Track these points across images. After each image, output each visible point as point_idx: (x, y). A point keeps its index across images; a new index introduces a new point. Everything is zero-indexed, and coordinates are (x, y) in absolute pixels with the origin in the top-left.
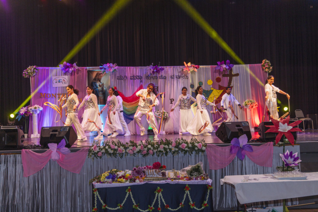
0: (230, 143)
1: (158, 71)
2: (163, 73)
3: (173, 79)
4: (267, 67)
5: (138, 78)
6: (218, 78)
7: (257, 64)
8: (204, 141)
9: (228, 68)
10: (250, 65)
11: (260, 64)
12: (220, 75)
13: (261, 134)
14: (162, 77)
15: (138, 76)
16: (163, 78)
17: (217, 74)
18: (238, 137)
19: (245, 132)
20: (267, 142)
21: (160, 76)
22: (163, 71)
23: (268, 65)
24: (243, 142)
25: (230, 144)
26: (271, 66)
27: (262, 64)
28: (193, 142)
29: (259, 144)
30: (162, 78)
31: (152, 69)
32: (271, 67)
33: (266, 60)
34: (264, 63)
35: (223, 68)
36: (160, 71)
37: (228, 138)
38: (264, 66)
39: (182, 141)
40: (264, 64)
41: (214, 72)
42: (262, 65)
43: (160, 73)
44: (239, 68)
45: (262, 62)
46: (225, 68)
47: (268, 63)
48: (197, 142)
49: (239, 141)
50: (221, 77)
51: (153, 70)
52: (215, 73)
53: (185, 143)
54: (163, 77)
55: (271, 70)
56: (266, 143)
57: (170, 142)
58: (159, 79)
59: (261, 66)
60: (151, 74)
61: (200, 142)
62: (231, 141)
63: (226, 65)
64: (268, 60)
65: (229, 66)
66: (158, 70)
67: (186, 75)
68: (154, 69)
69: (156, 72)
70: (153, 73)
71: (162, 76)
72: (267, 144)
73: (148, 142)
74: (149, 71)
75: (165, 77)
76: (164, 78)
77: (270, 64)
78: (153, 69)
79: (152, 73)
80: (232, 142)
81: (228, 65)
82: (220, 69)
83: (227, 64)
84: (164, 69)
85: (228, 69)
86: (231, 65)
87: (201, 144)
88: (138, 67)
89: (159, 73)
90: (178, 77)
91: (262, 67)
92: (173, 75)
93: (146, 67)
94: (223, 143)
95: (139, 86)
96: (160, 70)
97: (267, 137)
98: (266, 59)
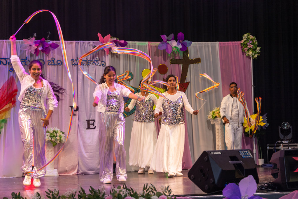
0: (220, 193)
1: (46, 50)
2: (56, 54)
3: (76, 66)
4: (250, 48)
5: (5, 63)
6: (163, 65)
7: (234, 42)
8: (169, 191)
9: (180, 46)
10: (220, 44)
11: (239, 42)
12: (165, 60)
13: (279, 174)
14: (53, 62)
15: (5, 59)
16: (56, 63)
17: (161, 58)
18: (237, 181)
19: (246, 170)
20: (292, 190)
21: (50, 59)
22: (56, 50)
23: (253, 44)
24: (247, 192)
25: (222, 196)
26: (258, 46)
27: (242, 41)
28: (148, 194)
29: (277, 195)
30: (54, 65)
31: (34, 45)
32: (258, 48)
33: (248, 35)
34: (245, 39)
35: (172, 48)
36: (50, 50)
37: (216, 183)
38: (247, 45)
39: (124, 190)
40: (245, 43)
41: (155, 53)
42: (242, 44)
43: (51, 53)
44: (201, 48)
45: (241, 39)
46: (176, 47)
47: (252, 40)
48: (155, 192)
49: (238, 189)
50: (168, 63)
51: (36, 47)
52: (156, 57)
53: (132, 196)
54: (56, 61)
55: (257, 53)
56: (290, 193)
57: (100, 193)
58: (49, 65)
59: (240, 46)
60: (31, 55)
61: (162, 192)
62: (222, 189)
63: (176, 41)
64: (253, 36)
65: (183, 45)
66: (47, 48)
67: (102, 58)
68: (38, 46)
69: (42, 51)
70: (35, 53)
71: (53, 59)
72: (294, 194)
73: (53, 195)
74: (27, 49)
75: (59, 62)
76: (58, 64)
77: (257, 43)
78: (36, 45)
79: (33, 52)
80: (224, 191)
81: (181, 41)
82: (167, 49)
83: (179, 40)
84: (58, 46)
85: (181, 49)
86: (187, 41)
87: (163, 196)
88: (5, 40)
89: (49, 52)
90: (84, 62)
91: (242, 47)
92: (75, 58)
93: (21, 41)
94: (204, 193)
95: (7, 79)
96: (50, 47)
97: (291, 180)
98: (249, 33)
